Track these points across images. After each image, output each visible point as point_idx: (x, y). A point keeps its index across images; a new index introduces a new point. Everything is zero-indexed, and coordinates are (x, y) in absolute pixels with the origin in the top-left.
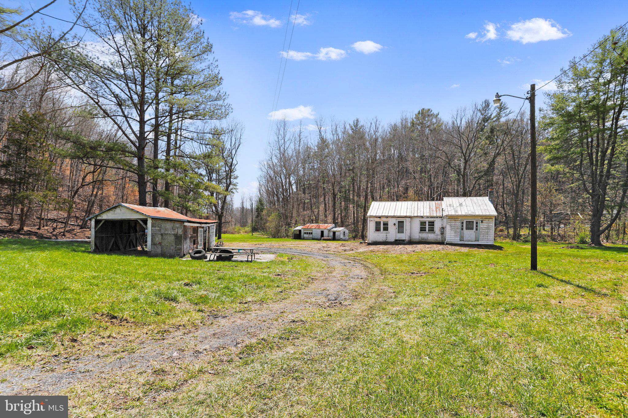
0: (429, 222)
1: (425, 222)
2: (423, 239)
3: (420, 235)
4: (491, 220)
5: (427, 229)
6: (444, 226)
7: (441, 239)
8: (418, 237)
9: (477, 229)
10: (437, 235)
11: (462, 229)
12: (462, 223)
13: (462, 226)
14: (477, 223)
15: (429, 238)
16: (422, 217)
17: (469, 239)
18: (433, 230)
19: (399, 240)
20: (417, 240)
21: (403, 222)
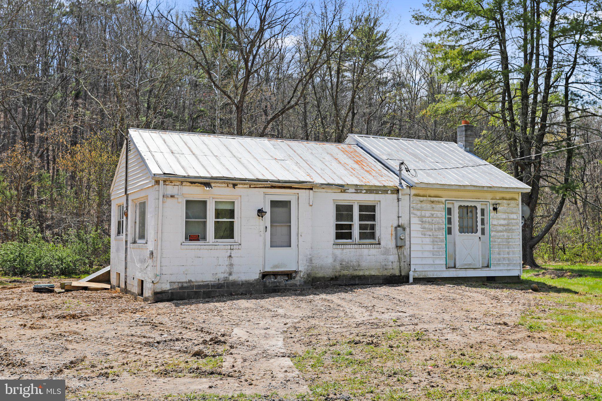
0: (362, 208)
1: (350, 208)
2: (347, 267)
3: (338, 252)
4: (513, 203)
5: (356, 232)
6: (404, 221)
7: (396, 265)
8: (329, 261)
9: (483, 233)
10: (387, 252)
11: (449, 231)
12: (449, 211)
13: (449, 221)
14: (483, 211)
15: (364, 264)
16: (342, 188)
17: (469, 261)
18: (372, 236)
19: (275, 274)
20: (329, 273)
21: (286, 204)
